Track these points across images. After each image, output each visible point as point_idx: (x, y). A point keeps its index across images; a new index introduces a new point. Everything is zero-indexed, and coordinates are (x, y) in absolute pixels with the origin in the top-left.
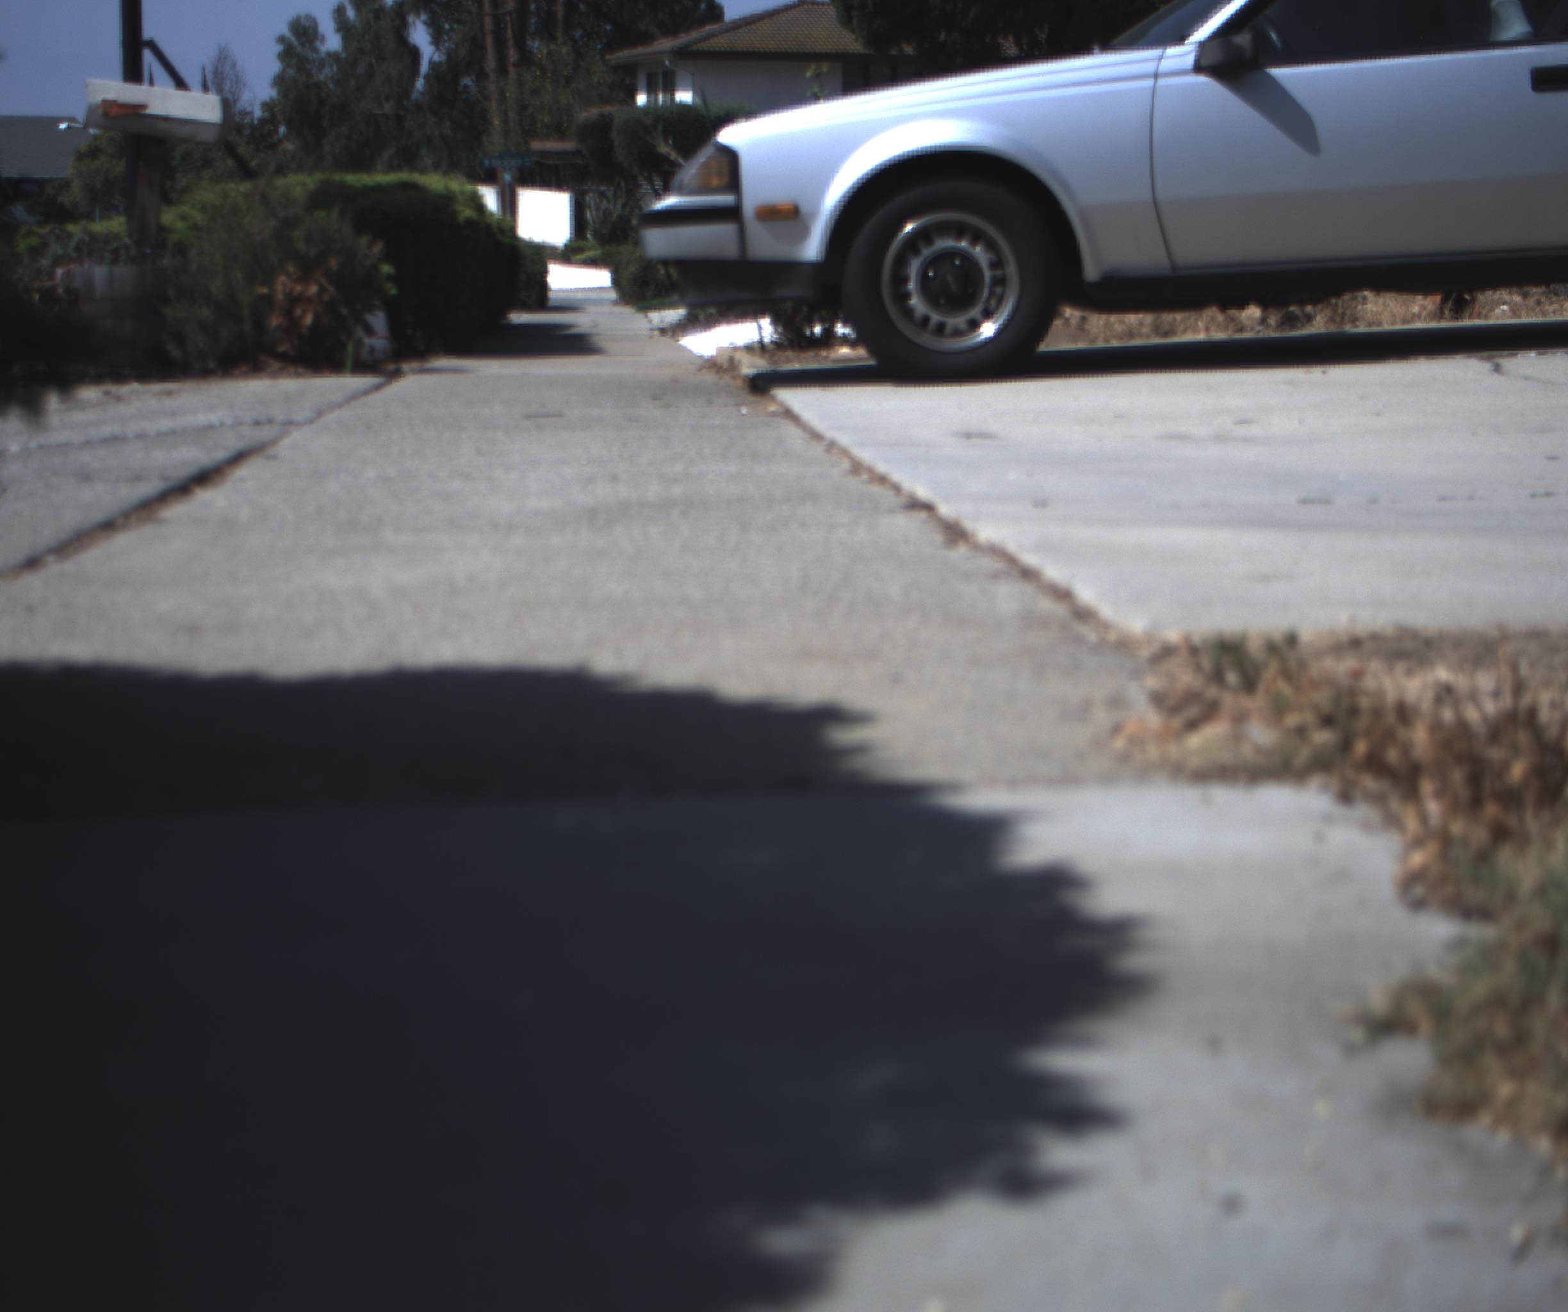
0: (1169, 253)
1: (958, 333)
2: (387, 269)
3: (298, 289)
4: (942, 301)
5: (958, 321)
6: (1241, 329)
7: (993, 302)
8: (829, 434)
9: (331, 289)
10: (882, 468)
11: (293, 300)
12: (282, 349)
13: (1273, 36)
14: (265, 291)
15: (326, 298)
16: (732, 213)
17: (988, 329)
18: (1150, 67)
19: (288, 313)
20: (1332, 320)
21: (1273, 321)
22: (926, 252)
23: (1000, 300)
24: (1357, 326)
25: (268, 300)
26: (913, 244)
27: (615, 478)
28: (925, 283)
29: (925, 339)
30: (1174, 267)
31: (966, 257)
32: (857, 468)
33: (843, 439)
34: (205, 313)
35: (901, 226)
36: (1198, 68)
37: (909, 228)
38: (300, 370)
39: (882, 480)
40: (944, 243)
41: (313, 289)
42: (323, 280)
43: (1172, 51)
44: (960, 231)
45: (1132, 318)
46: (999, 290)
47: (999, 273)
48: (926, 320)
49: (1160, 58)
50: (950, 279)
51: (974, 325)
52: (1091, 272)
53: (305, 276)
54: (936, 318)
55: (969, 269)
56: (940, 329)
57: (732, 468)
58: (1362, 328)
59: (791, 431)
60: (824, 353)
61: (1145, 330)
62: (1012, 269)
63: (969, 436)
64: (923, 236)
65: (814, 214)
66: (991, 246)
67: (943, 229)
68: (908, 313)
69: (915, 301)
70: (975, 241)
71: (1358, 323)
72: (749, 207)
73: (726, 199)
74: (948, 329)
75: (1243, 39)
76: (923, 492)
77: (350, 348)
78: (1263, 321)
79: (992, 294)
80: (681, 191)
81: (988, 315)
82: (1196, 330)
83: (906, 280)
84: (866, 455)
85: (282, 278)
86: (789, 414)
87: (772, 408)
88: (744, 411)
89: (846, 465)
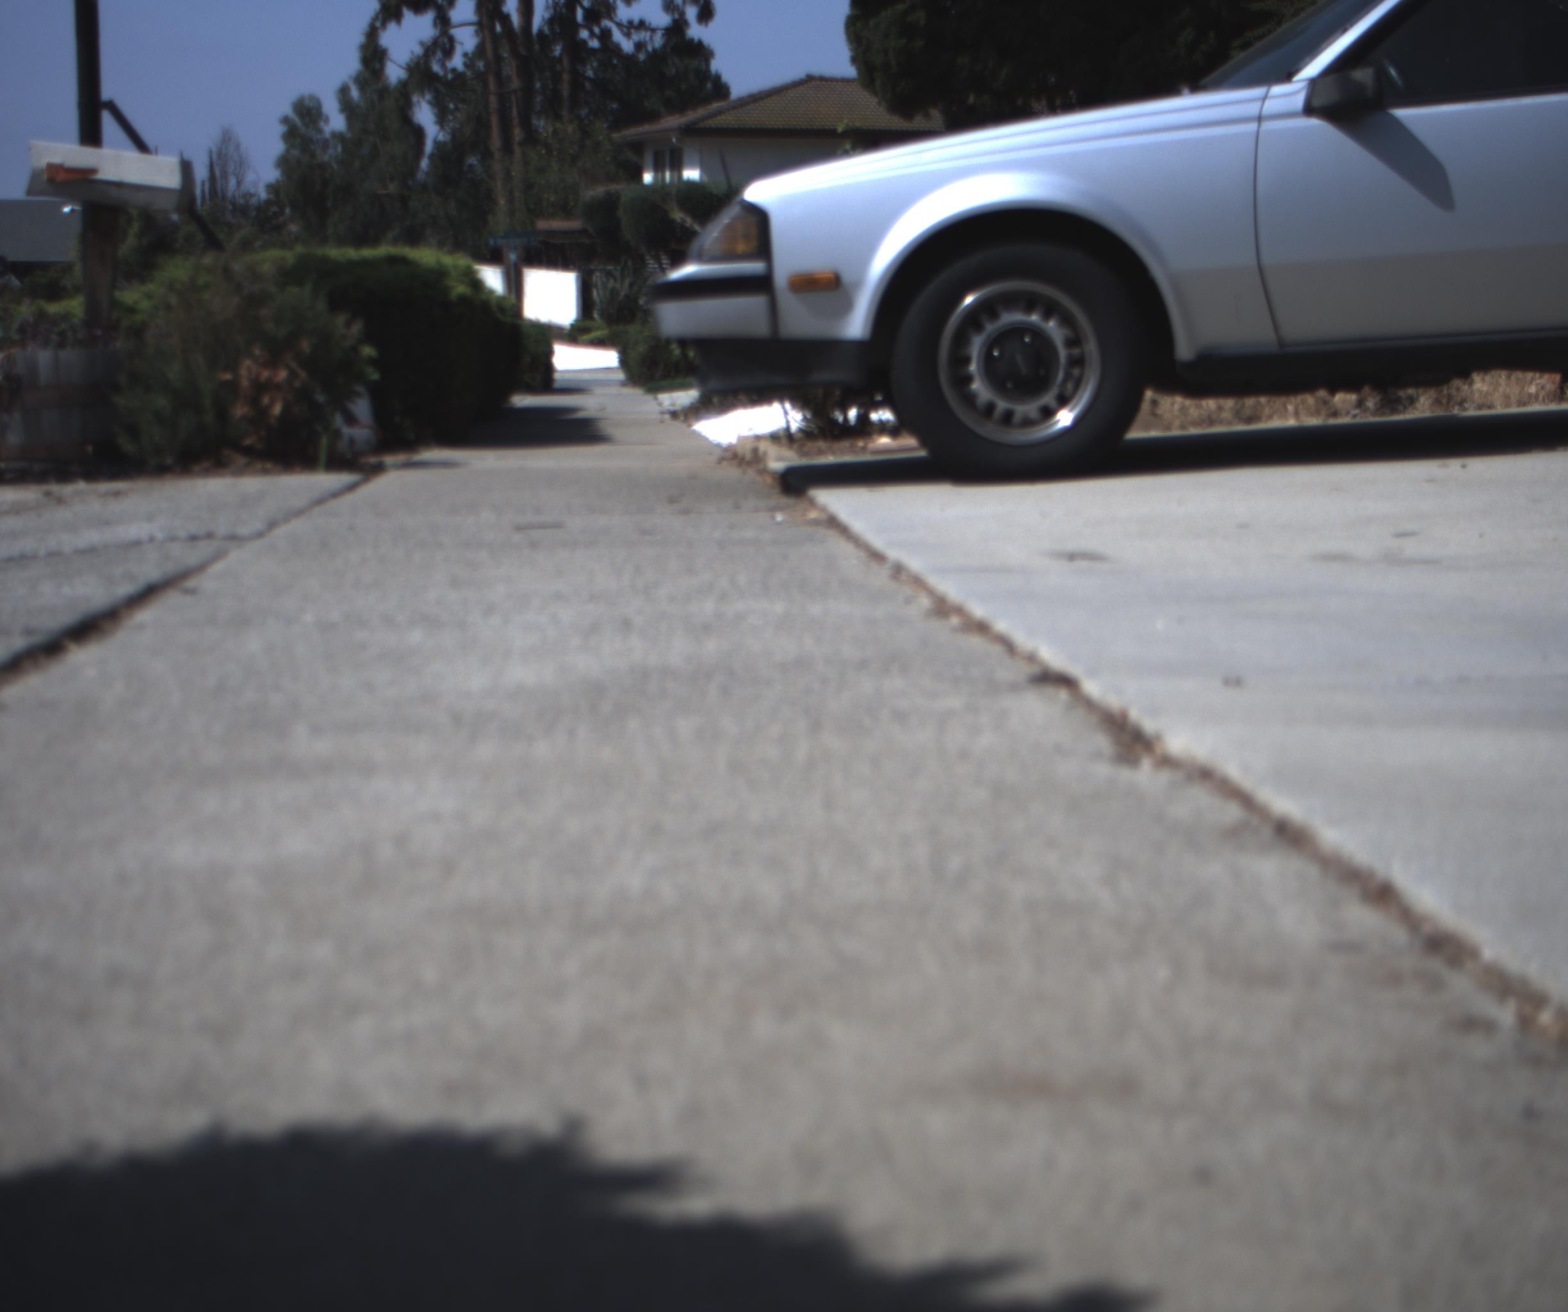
0: (1276, 328)
1: (1028, 423)
2: (368, 351)
3: (265, 374)
4: (1009, 385)
5: (1028, 408)
6: (1335, 414)
7: (1070, 386)
8: (893, 554)
9: (303, 374)
10: (978, 611)
11: (260, 388)
12: (248, 442)
13: (1393, 72)
14: (228, 376)
15: (297, 384)
16: (762, 284)
17: (1065, 418)
18: (1253, 109)
19: (255, 401)
20: (1437, 402)
21: (1371, 404)
22: (991, 328)
23: (1078, 384)
24: (1465, 409)
25: (233, 387)
26: (974, 319)
27: (626, 625)
28: (988, 361)
29: (989, 431)
30: (1282, 343)
31: (1038, 334)
32: (942, 608)
33: (915, 564)
34: (161, 402)
35: (961, 298)
36: (1309, 110)
37: (969, 300)
38: (269, 465)
39: (981, 628)
40: (1011, 317)
41: (282, 375)
42: (294, 365)
43: (1277, 89)
44: (1030, 302)
45: (1210, 404)
46: (1076, 372)
47: (1076, 351)
48: (990, 408)
49: (1264, 98)
50: (1019, 358)
51: (1048, 413)
52: (1184, 350)
53: (273, 360)
54: (1002, 405)
55: (1040, 346)
56: (1007, 418)
57: (779, 608)
58: (1471, 412)
59: (844, 547)
60: (861, 444)
61: (1226, 415)
62: (1091, 347)
63: (1072, 557)
64: (986, 309)
65: (858, 284)
66: (1067, 320)
67: (1010, 301)
68: (969, 399)
69: (978, 386)
70: (1047, 315)
71: (1466, 405)
72: (781, 276)
73: (754, 267)
74: (1017, 418)
75: (1363, 75)
76: (1052, 657)
77: (324, 441)
78: (1360, 404)
79: (1068, 376)
80: (700, 258)
81: (1063, 401)
82: (1284, 414)
83: (967, 361)
84: (951, 589)
85: (248, 362)
86: (833, 523)
87: (813, 515)
88: (779, 517)
89: (925, 602)
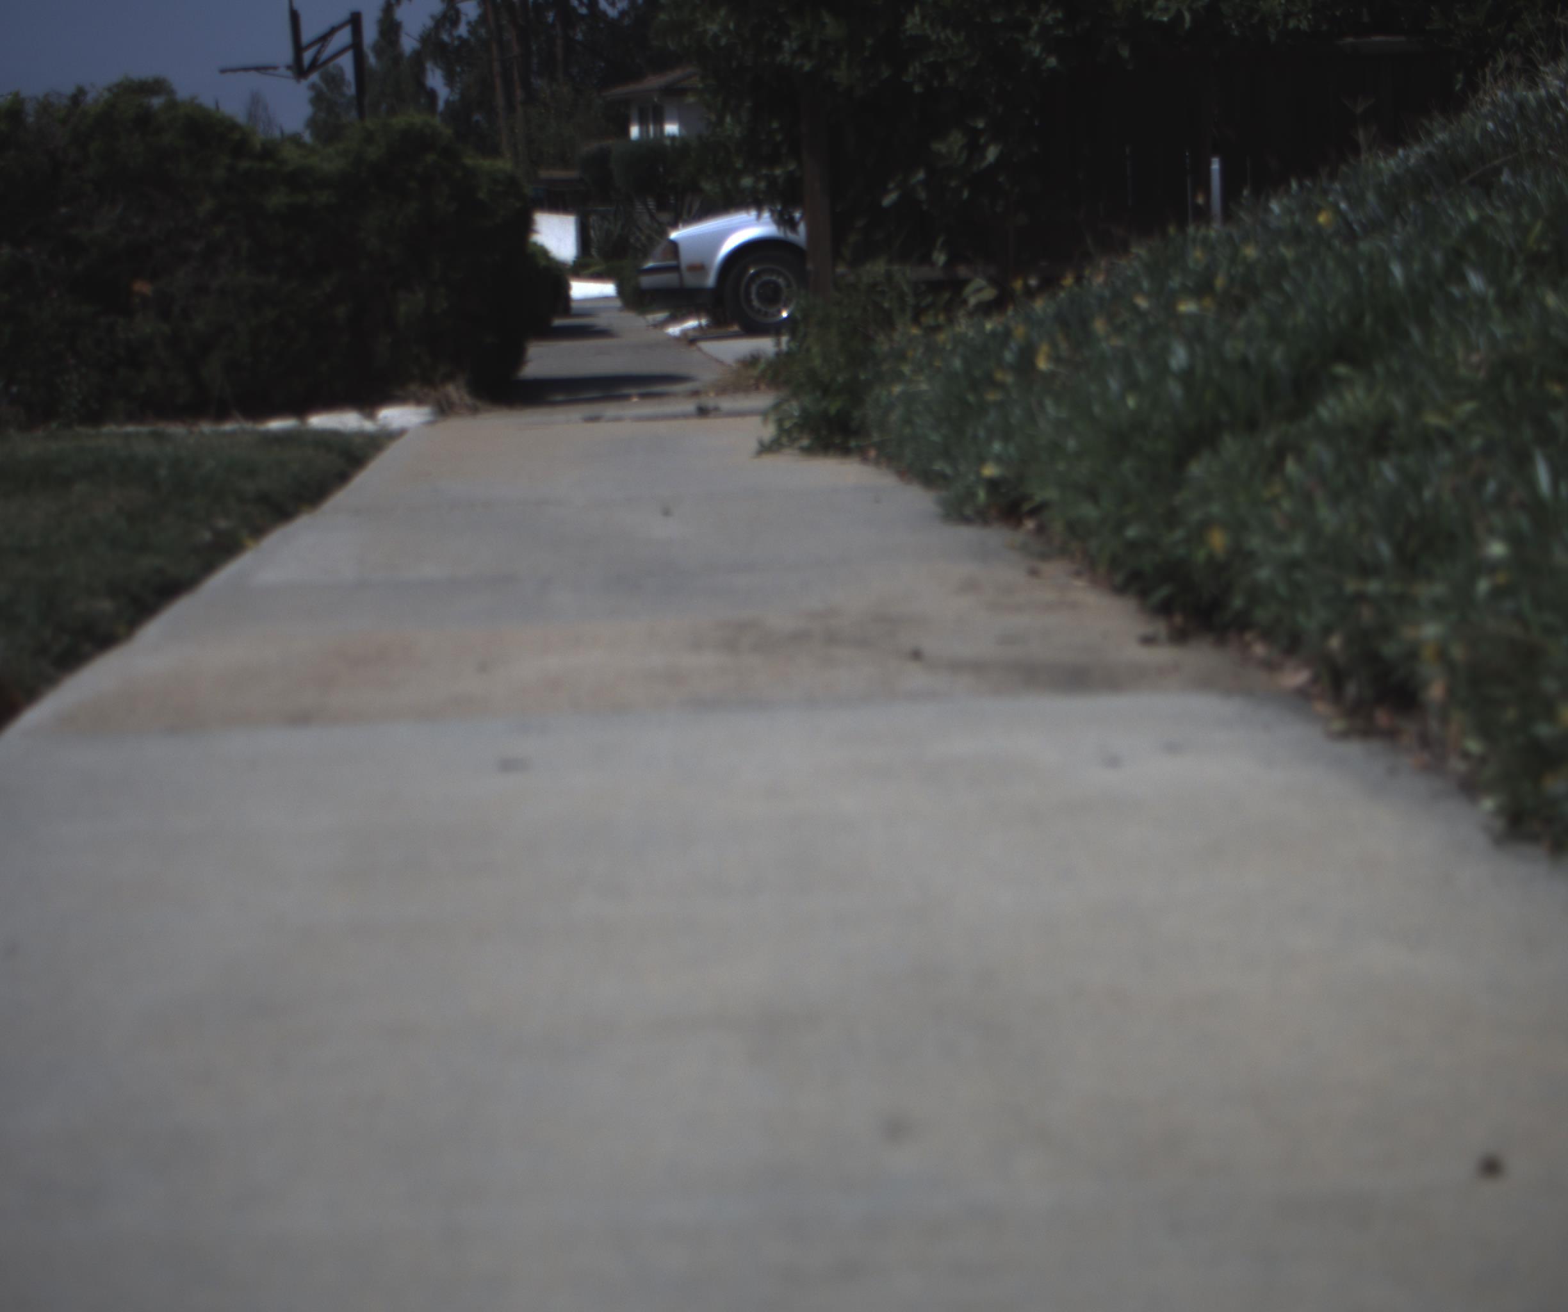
1: (772, 316)
4: (765, 302)
5: (772, 310)
7: (787, 302)
16: (676, 268)
17: (785, 314)
22: (759, 281)
23: (790, 301)
26: (753, 278)
28: (759, 295)
29: (760, 317)
31: (775, 283)
35: (746, 269)
37: (752, 271)
40: (766, 278)
44: (773, 272)
46: (789, 296)
47: (789, 289)
48: (759, 311)
50: (769, 292)
51: (779, 312)
54: (763, 309)
55: (777, 289)
56: (766, 314)
62: (795, 288)
64: (757, 274)
65: (710, 267)
66: (786, 278)
67: (766, 271)
68: (752, 307)
69: (756, 303)
70: (778, 276)
72: (683, 265)
73: (673, 263)
74: (769, 314)
79: (785, 299)
80: (654, 260)
81: (785, 308)
83: (751, 294)
86: (700, 350)
87: (694, 348)
88: (683, 350)
